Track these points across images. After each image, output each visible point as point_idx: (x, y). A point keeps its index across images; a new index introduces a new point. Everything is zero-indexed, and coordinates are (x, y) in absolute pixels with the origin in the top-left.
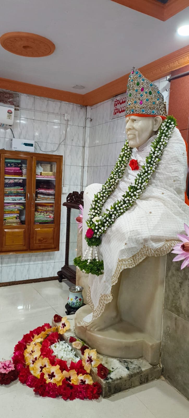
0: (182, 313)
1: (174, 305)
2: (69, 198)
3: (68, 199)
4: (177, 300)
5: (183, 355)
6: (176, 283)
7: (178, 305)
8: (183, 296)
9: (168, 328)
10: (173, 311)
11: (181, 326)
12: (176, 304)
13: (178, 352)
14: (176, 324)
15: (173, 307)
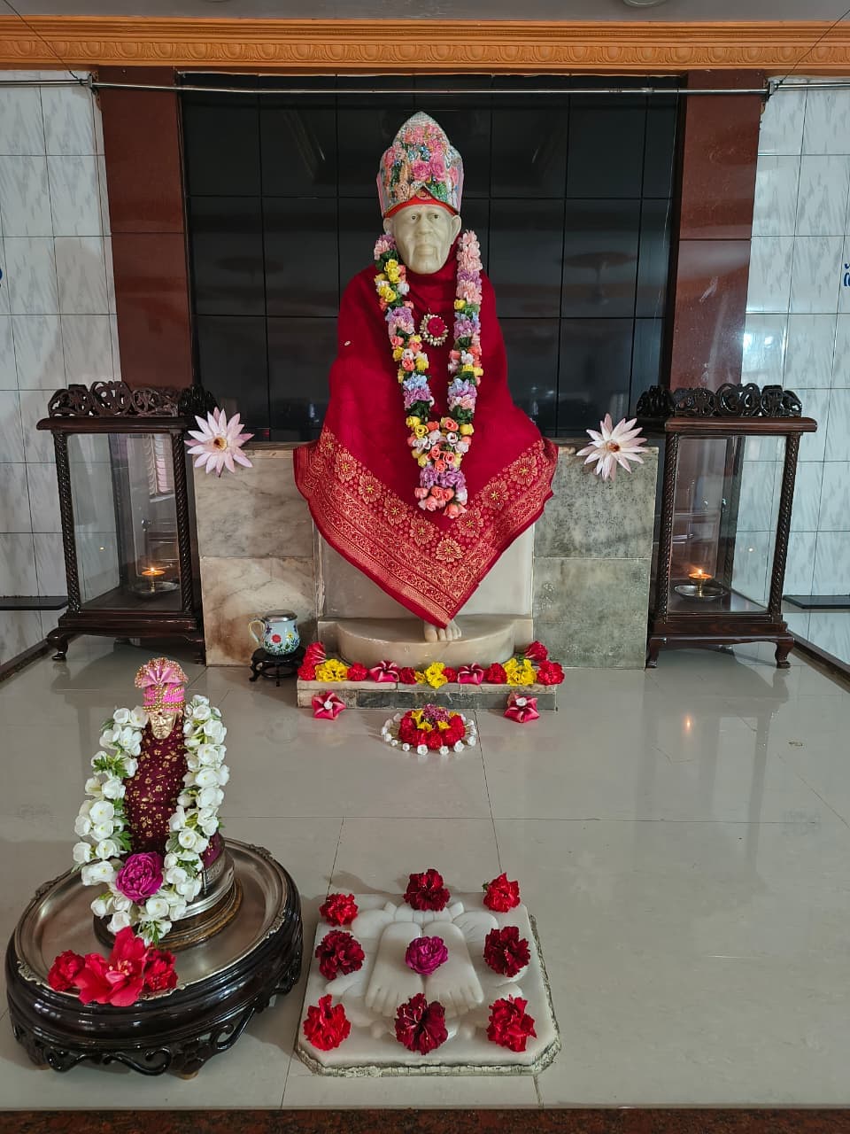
0: (575, 549)
1: (556, 545)
2: (57, 405)
3: (54, 408)
4: (564, 534)
5: (579, 612)
6: (560, 508)
7: (565, 541)
8: (576, 523)
9: (546, 586)
10: (555, 555)
11: (573, 571)
12: (562, 540)
13: (570, 612)
14: (562, 573)
15: (555, 548)
